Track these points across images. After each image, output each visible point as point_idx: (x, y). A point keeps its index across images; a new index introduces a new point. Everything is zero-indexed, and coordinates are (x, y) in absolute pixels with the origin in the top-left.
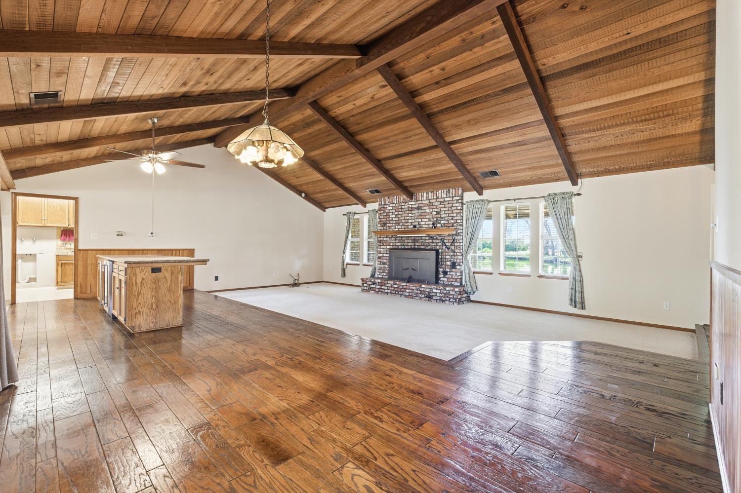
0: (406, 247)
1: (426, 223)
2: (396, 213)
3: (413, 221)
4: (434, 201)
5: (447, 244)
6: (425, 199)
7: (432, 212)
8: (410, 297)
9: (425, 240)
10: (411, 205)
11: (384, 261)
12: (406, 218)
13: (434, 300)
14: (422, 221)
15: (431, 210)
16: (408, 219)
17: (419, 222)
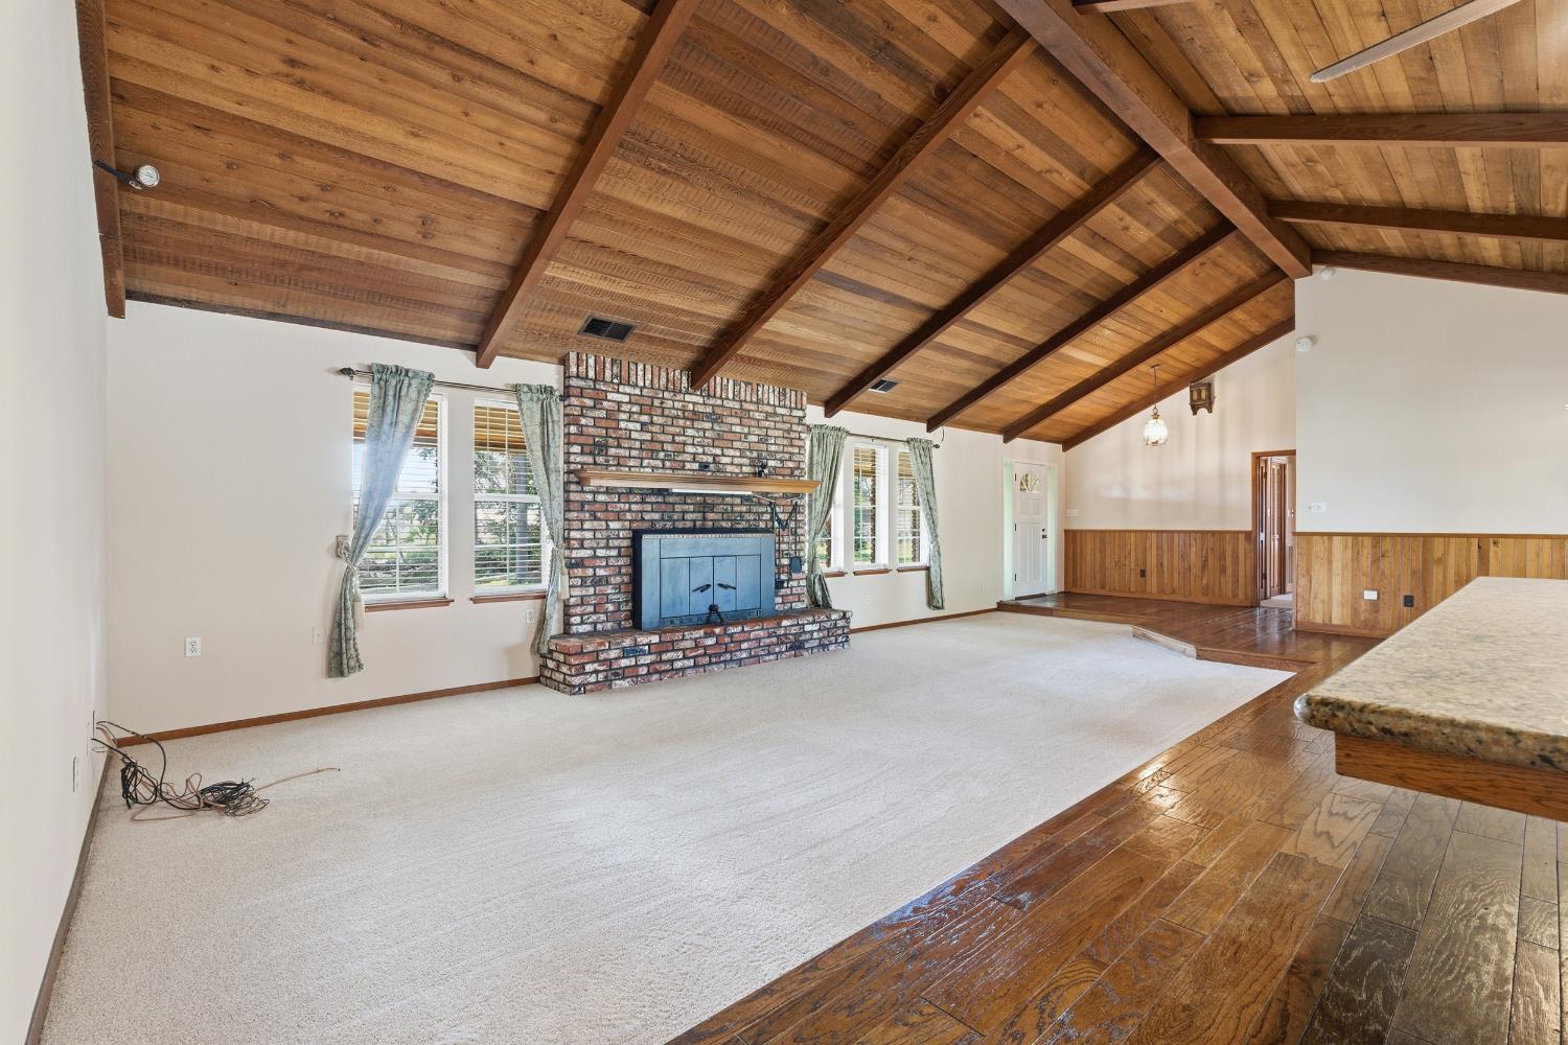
0: (680, 525)
1: (733, 461)
2: (645, 418)
3: (700, 450)
4: (753, 407)
5: (781, 516)
6: (731, 396)
7: (749, 433)
8: (755, 658)
9: (732, 505)
10: (694, 404)
11: (601, 572)
12: (677, 439)
13: (807, 649)
14: (723, 455)
15: (746, 430)
16: (685, 444)
17: (715, 456)
